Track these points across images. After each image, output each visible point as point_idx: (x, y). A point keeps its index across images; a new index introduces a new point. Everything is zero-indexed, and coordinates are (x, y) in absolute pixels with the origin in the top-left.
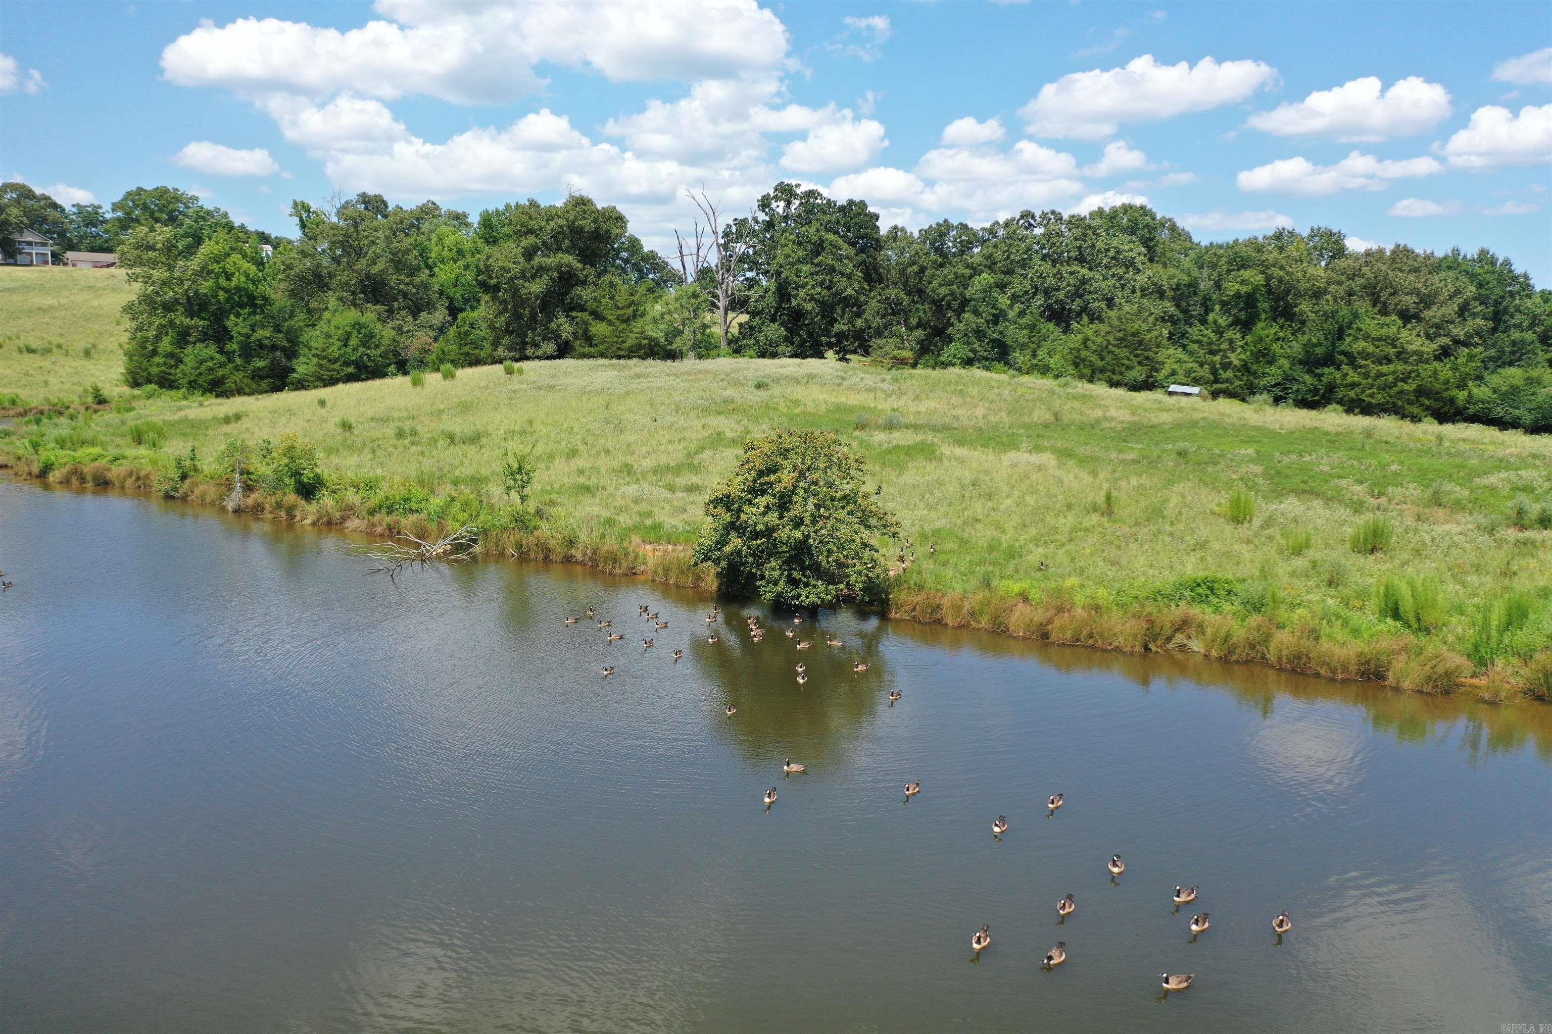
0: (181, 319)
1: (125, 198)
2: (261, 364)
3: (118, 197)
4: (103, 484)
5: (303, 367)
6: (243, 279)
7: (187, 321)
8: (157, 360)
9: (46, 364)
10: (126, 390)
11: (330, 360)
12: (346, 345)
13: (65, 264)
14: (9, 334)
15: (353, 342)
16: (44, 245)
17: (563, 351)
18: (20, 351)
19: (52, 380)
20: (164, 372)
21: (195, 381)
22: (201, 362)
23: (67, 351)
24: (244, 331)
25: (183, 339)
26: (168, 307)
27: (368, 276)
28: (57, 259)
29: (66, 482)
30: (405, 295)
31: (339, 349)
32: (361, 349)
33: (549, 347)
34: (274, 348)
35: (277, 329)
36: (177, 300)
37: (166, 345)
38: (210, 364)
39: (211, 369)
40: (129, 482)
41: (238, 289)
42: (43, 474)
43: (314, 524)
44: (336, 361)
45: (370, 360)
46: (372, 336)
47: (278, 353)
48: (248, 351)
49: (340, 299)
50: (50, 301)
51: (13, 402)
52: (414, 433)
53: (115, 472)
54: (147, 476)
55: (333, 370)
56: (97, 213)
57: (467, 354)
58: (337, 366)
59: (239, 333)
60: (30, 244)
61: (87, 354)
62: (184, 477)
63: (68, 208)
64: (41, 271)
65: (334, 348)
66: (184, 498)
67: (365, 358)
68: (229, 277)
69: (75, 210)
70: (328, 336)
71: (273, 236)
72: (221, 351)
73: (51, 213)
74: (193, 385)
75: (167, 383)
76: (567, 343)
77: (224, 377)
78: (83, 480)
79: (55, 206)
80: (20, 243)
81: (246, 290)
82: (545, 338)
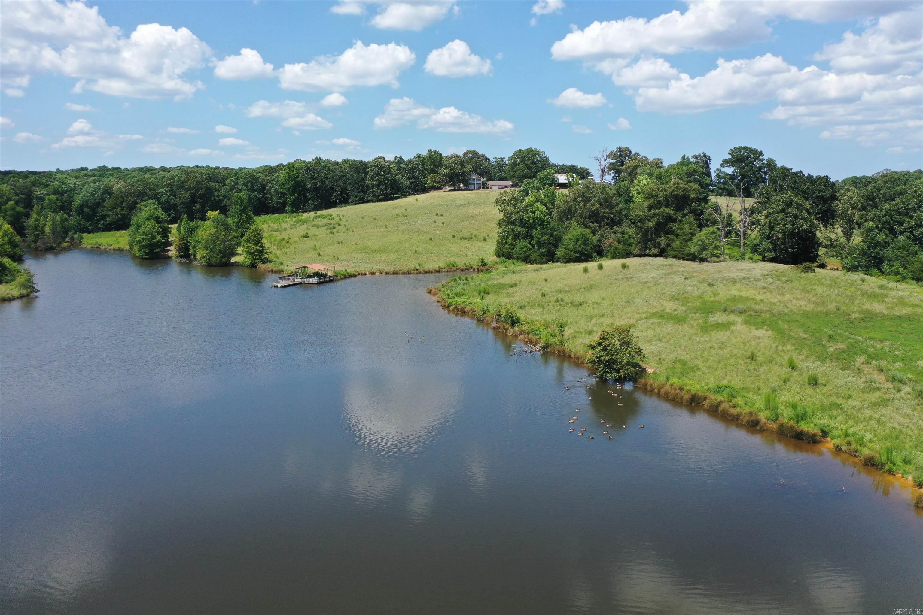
0: (518, 229)
1: (514, 154)
2: (544, 250)
3: (511, 154)
4: (463, 312)
5: (560, 252)
6: (539, 213)
7: (519, 229)
8: (507, 246)
9: (468, 245)
10: (495, 258)
11: (569, 250)
12: (576, 244)
13: (488, 188)
14: (458, 230)
15: (579, 243)
16: (480, 180)
17: (662, 254)
18: (461, 239)
19: (469, 254)
20: (508, 252)
21: (519, 256)
22: (522, 248)
23: (478, 238)
24: (538, 236)
25: (516, 237)
26: (514, 223)
27: (591, 211)
28: (484, 185)
29: (453, 311)
30: (608, 218)
31: (573, 246)
32: (582, 246)
33: (655, 251)
34: (549, 244)
35: (552, 235)
36: (516, 220)
37: (510, 240)
38: (525, 249)
39: (526, 251)
40: (470, 313)
41: (537, 218)
42: (448, 307)
43: (511, 335)
44: (572, 251)
45: (585, 251)
46: (588, 240)
47: (551, 246)
48: (540, 245)
49: (578, 222)
50: (476, 211)
51: (453, 265)
52: (562, 301)
53: (468, 309)
54: (475, 311)
55: (571, 255)
56: (503, 161)
57: (626, 250)
58: (572, 253)
59: (536, 237)
60: (474, 179)
61: (485, 239)
62: (484, 313)
63: (492, 160)
64: (477, 193)
65: (571, 245)
66: (483, 321)
67: (584, 250)
68: (534, 213)
69: (494, 160)
70: (570, 239)
71: (579, 167)
72: (530, 243)
73: (484, 163)
74: (518, 258)
75: (509, 257)
76: (663, 249)
77: (530, 255)
78: (458, 311)
79: (487, 159)
80: (470, 179)
81: (541, 218)
82: (655, 247)
